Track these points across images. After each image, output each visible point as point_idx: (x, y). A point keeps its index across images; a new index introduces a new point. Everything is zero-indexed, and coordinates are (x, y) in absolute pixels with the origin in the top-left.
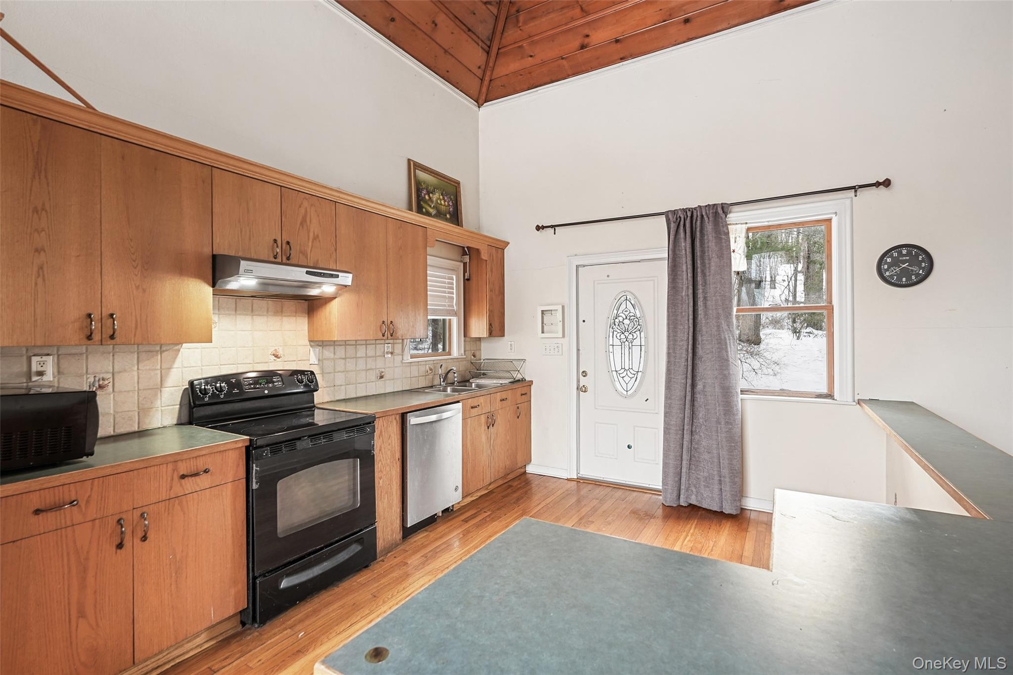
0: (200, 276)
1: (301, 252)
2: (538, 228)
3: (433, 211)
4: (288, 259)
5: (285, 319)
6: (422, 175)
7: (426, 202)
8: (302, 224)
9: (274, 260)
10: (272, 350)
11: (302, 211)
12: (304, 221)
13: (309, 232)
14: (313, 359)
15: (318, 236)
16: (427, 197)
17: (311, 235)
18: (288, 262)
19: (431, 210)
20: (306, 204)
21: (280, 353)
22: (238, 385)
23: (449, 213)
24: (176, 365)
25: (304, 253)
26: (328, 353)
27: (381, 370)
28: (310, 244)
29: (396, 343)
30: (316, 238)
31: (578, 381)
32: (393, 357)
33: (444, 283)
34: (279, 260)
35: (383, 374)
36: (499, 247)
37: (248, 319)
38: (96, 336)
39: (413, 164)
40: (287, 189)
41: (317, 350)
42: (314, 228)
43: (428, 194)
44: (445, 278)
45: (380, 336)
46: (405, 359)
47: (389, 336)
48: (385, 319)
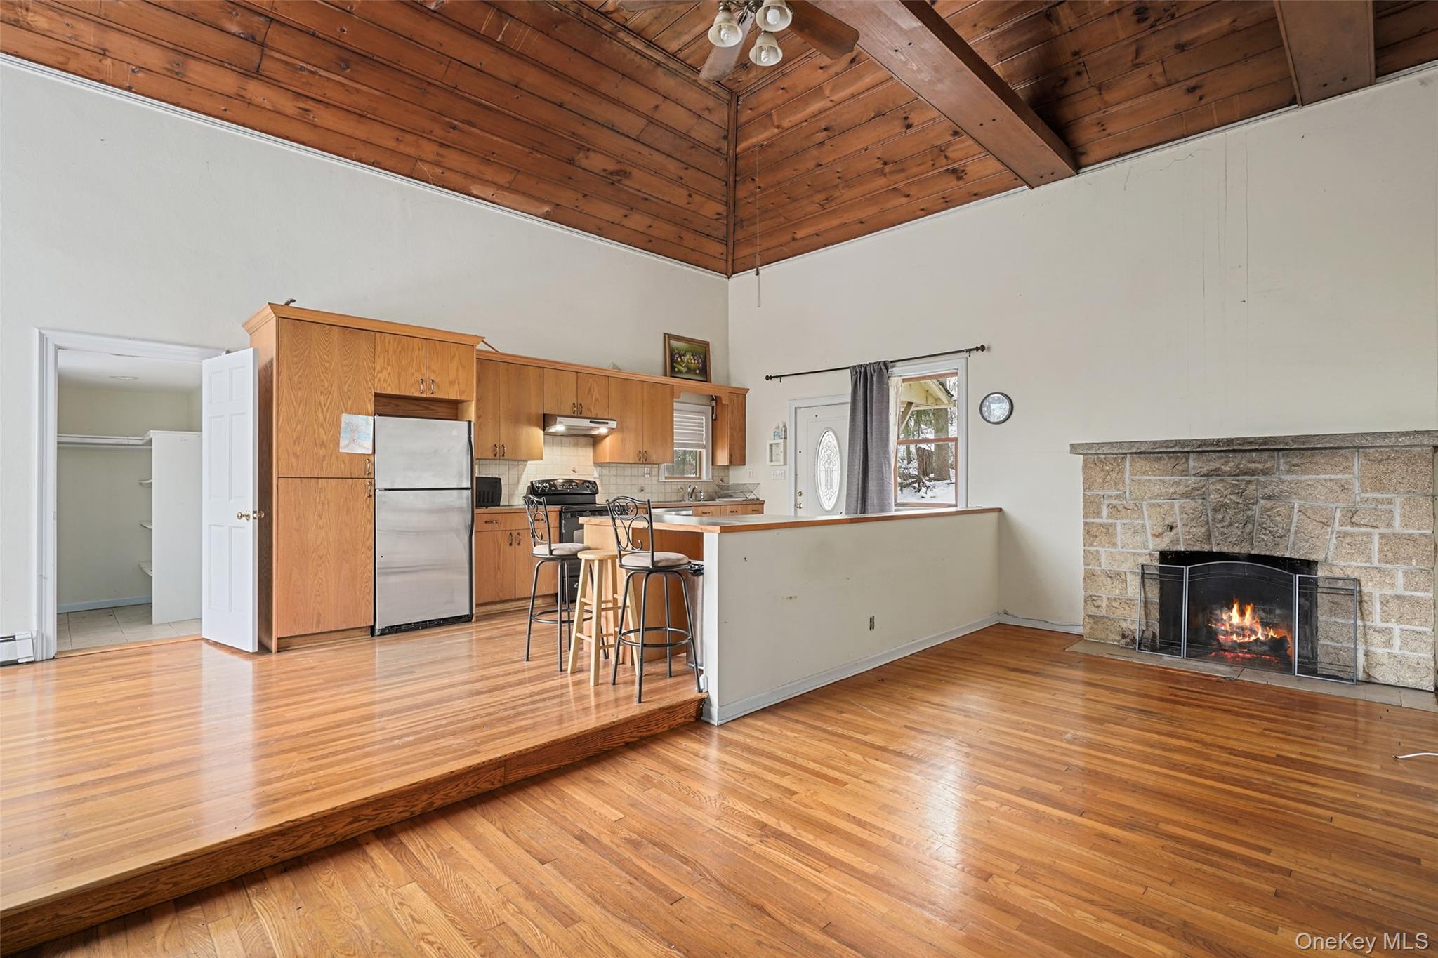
0: (538, 425)
1: (588, 409)
2: (768, 378)
3: (684, 370)
4: (581, 414)
5: (580, 449)
6: (675, 344)
7: (678, 363)
8: (589, 392)
9: (573, 415)
10: (572, 468)
11: (589, 384)
12: (590, 390)
13: (593, 396)
14: (596, 475)
16: (679, 359)
17: (594, 398)
18: (581, 416)
19: (682, 369)
20: (591, 380)
21: (576, 469)
22: (554, 485)
23: (699, 369)
24: (525, 472)
25: (590, 410)
26: (605, 471)
27: (642, 485)
28: (593, 405)
29: (654, 467)
30: (597, 400)
31: (796, 500)
32: (650, 477)
33: (695, 423)
34: (576, 415)
35: (643, 488)
36: (741, 394)
37: (559, 449)
38: (498, 455)
39: (668, 337)
40: (581, 375)
41: (598, 468)
42: (596, 394)
43: (680, 356)
44: (695, 419)
45: (638, 461)
46: (660, 479)
47: (643, 461)
48: (641, 448)
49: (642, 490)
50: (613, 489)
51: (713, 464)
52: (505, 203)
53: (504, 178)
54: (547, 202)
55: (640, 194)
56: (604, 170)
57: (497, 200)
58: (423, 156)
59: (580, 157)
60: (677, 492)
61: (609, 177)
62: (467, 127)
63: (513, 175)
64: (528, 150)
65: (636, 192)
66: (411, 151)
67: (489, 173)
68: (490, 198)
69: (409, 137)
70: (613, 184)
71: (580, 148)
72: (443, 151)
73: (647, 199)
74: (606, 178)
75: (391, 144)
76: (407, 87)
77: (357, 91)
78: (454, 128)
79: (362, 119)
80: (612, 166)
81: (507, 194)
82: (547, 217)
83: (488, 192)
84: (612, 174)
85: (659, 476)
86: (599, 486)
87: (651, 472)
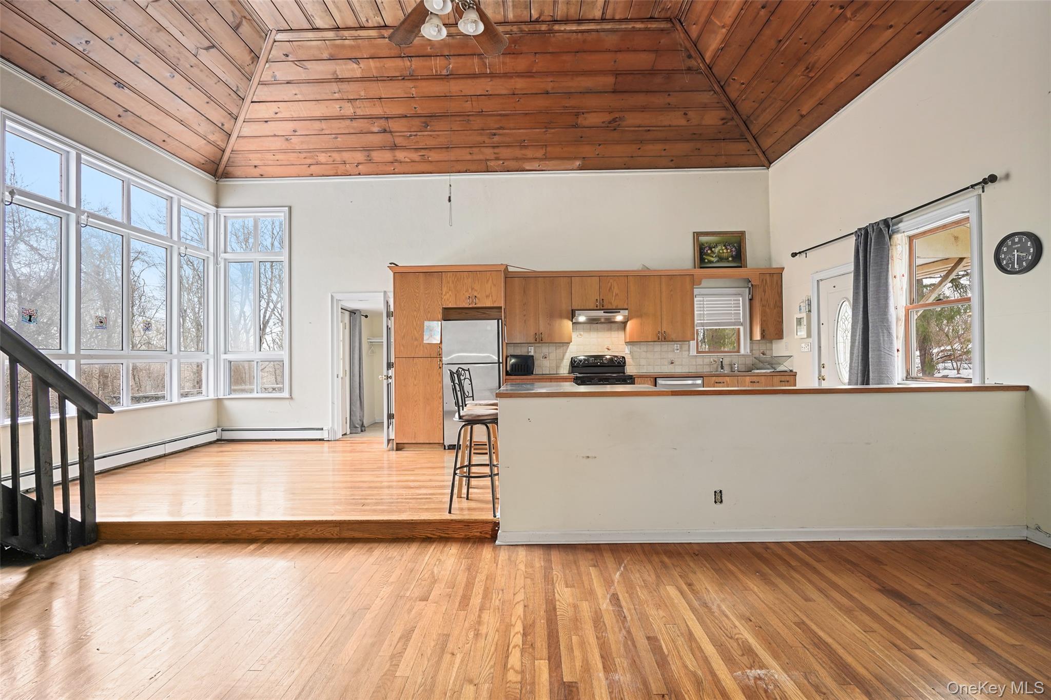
0: (568, 318)
1: (609, 303)
2: (794, 255)
3: (714, 260)
5: (613, 332)
6: (703, 239)
7: (708, 255)
8: (609, 290)
9: (595, 308)
10: (606, 347)
11: (610, 284)
12: (610, 288)
13: (613, 293)
14: (627, 351)
16: (709, 252)
17: (614, 294)
18: (603, 308)
19: (712, 259)
20: (611, 281)
21: (610, 348)
23: (732, 256)
24: (568, 351)
25: (611, 303)
26: (636, 348)
27: (671, 359)
28: (614, 298)
29: (685, 344)
30: (617, 295)
31: (820, 372)
32: (682, 352)
33: (731, 304)
34: (599, 308)
35: (673, 361)
36: (777, 274)
37: (595, 333)
38: (538, 340)
39: (697, 235)
40: (602, 277)
41: (629, 347)
42: (616, 290)
43: (710, 249)
44: (731, 300)
45: (657, 339)
46: (691, 354)
47: (663, 340)
48: (660, 330)
49: (672, 363)
50: (643, 362)
51: (751, 339)
52: (549, 168)
53: (540, 153)
54: (576, 158)
55: (640, 129)
56: (603, 122)
57: (544, 168)
58: (488, 158)
59: (580, 121)
60: (710, 364)
61: (609, 125)
62: (501, 131)
63: (544, 149)
64: (544, 130)
65: (637, 129)
66: (481, 157)
67: (529, 153)
68: (538, 168)
69: (475, 150)
70: (615, 129)
71: (577, 115)
72: (496, 150)
73: (649, 130)
74: (608, 127)
75: (469, 157)
76: (458, 122)
77: (438, 135)
78: (495, 135)
79: (449, 150)
80: (607, 117)
81: (547, 162)
82: (581, 168)
83: (535, 165)
84: (610, 123)
85: (689, 351)
86: (629, 360)
87: (681, 348)
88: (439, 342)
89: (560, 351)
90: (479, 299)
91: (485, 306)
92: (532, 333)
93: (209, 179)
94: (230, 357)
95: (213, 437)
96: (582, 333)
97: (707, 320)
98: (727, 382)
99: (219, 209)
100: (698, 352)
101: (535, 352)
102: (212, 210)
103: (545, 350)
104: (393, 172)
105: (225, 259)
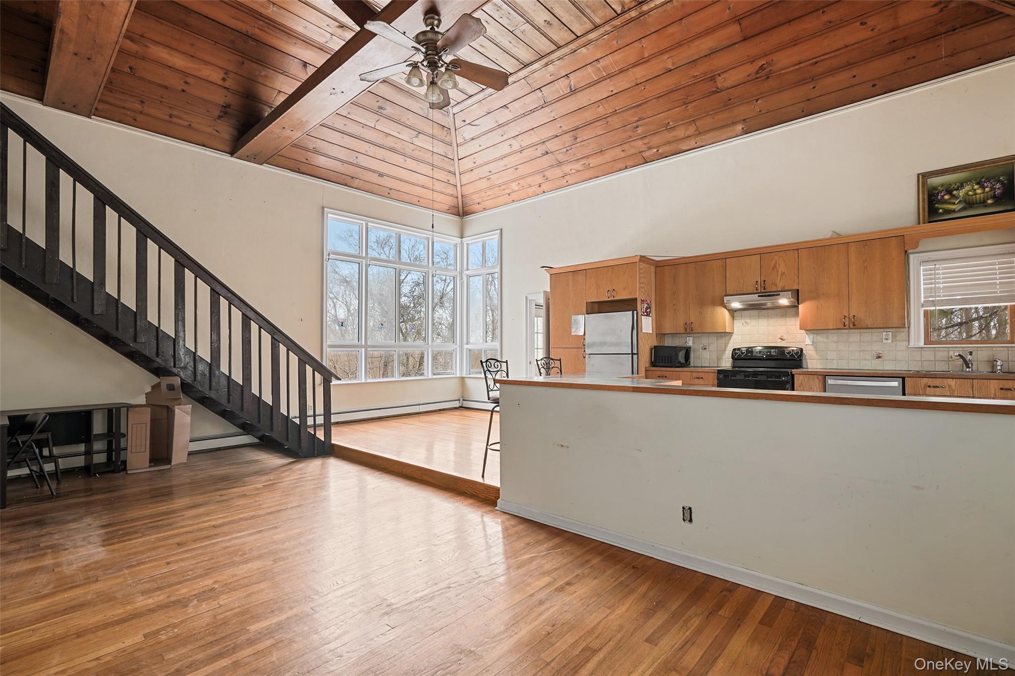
0: (719, 305)
1: (772, 284)
3: (958, 207)
4: (765, 289)
5: (788, 319)
6: (935, 181)
7: (945, 202)
8: (773, 269)
9: (756, 291)
10: (779, 336)
11: (774, 262)
12: (775, 266)
13: (778, 272)
14: (808, 342)
15: (784, 273)
16: (947, 197)
17: (780, 273)
18: (764, 291)
19: (954, 207)
20: (776, 257)
21: (785, 337)
24: (731, 342)
25: (775, 284)
27: (878, 352)
28: (779, 278)
29: (898, 332)
30: (783, 274)
32: (894, 343)
33: (992, 270)
34: (759, 291)
35: (881, 355)
37: (765, 320)
38: (688, 330)
39: (924, 177)
40: (764, 254)
41: (812, 336)
42: (782, 268)
43: (949, 193)
45: (841, 326)
46: (912, 344)
47: (851, 326)
48: (847, 314)
49: (879, 357)
50: (832, 355)
52: (709, 142)
53: (691, 130)
54: (734, 123)
55: (802, 65)
56: (748, 76)
57: (702, 144)
58: (641, 150)
59: (720, 82)
61: (758, 75)
62: (641, 122)
63: (694, 125)
64: (685, 106)
65: (797, 67)
66: (633, 151)
67: (680, 133)
68: (696, 146)
69: (626, 146)
70: (768, 78)
71: (713, 79)
72: (646, 141)
73: (816, 63)
74: (757, 78)
75: (623, 155)
76: (600, 127)
77: (588, 143)
78: (637, 127)
79: (602, 153)
80: (751, 69)
81: (703, 137)
82: (746, 132)
83: (692, 143)
84: (757, 73)
85: (909, 341)
86: (809, 352)
87: (894, 337)
88: (583, 334)
89: (723, 341)
90: (617, 293)
91: (621, 298)
92: (682, 323)
93: (456, 219)
94: (469, 347)
95: (457, 404)
96: (748, 321)
97: (944, 296)
98: (950, 386)
99: (463, 239)
100: (927, 341)
101: (694, 343)
102: (458, 240)
103: (705, 341)
104: (567, 184)
105: (467, 275)
